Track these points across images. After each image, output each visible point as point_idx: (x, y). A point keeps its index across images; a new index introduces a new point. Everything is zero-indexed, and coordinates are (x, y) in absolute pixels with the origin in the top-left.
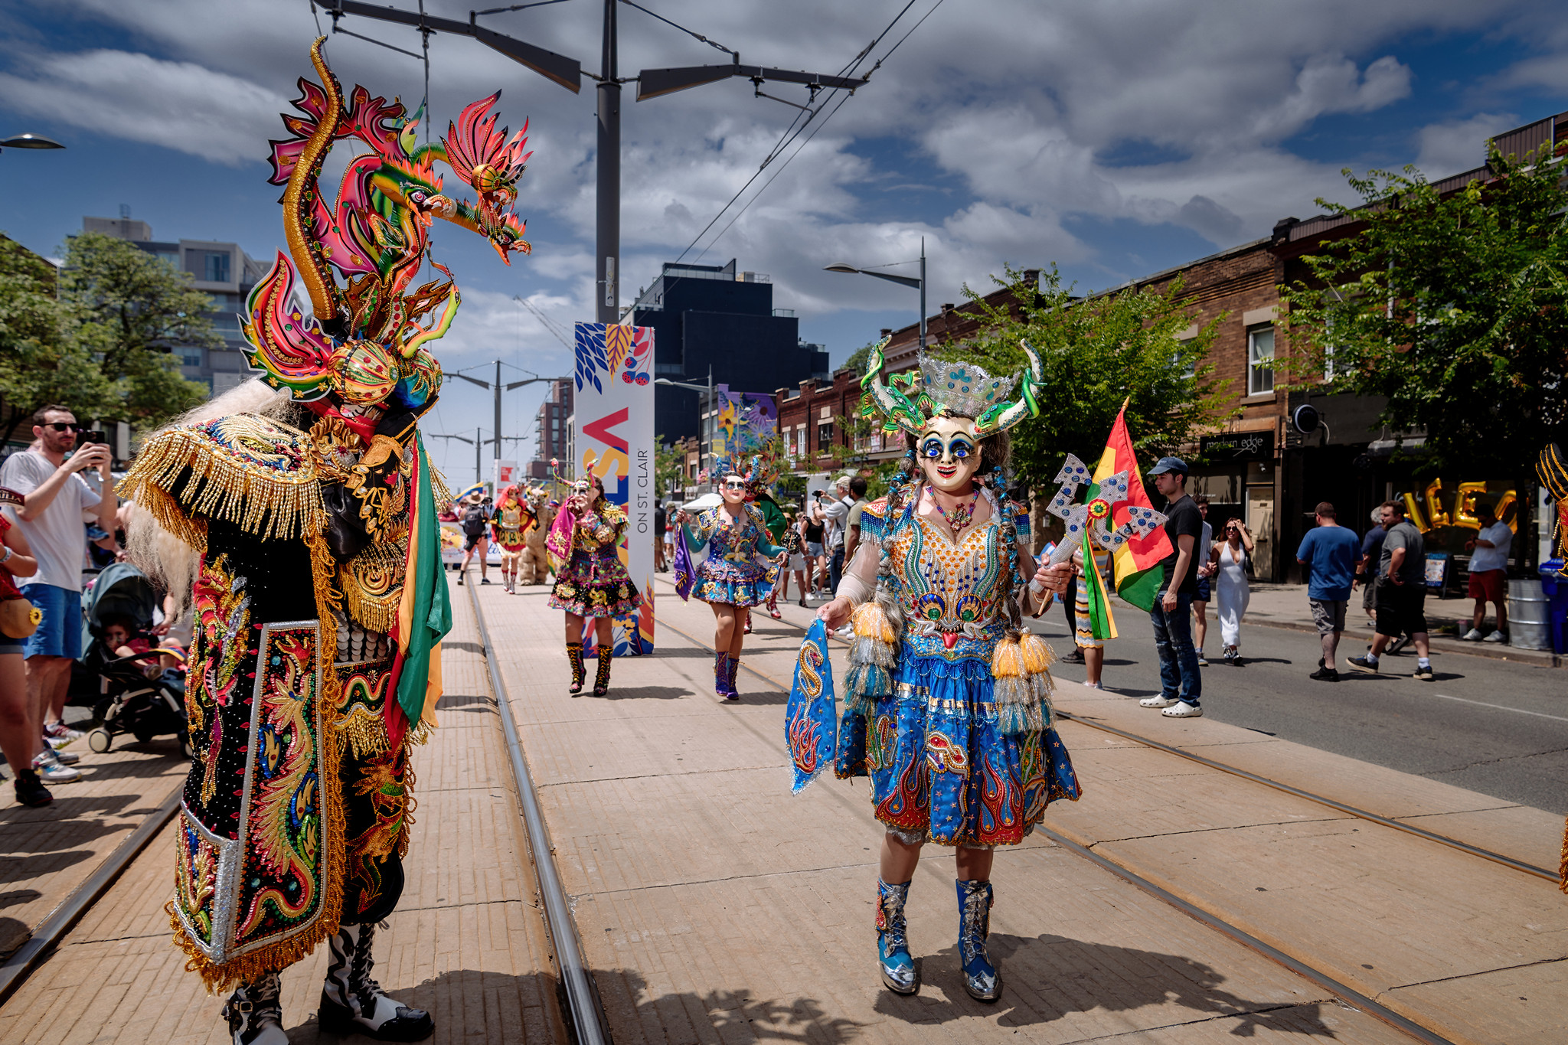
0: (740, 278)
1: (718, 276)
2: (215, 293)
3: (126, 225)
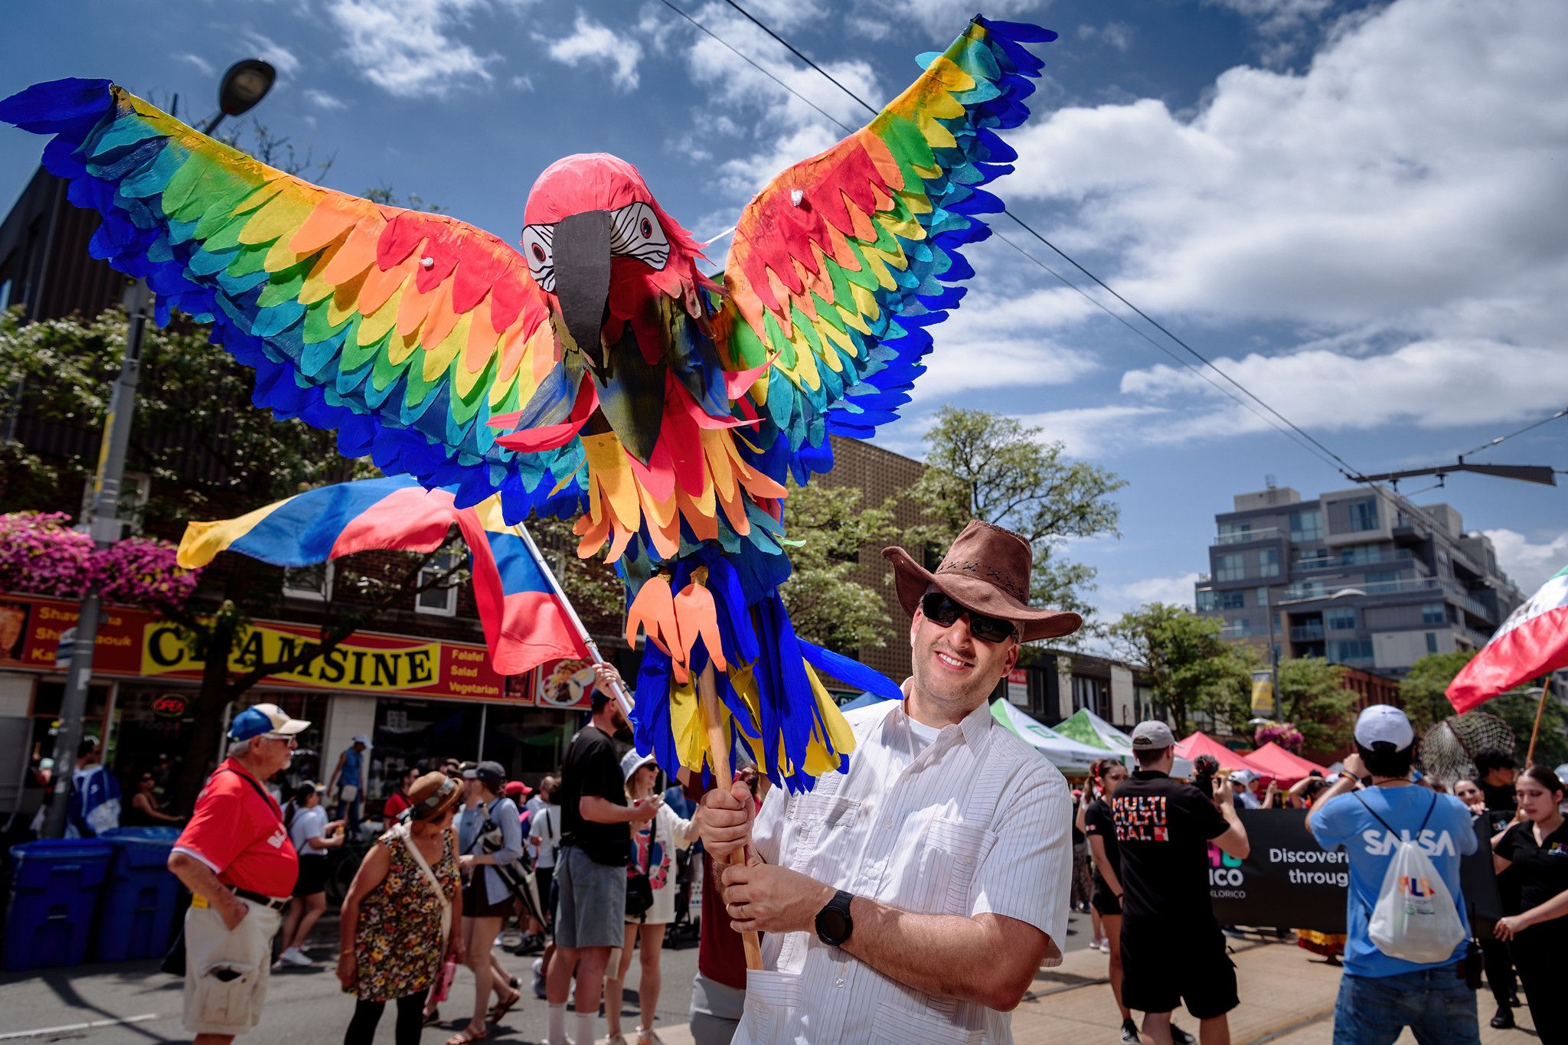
2: (1365, 544)
3: (1273, 493)
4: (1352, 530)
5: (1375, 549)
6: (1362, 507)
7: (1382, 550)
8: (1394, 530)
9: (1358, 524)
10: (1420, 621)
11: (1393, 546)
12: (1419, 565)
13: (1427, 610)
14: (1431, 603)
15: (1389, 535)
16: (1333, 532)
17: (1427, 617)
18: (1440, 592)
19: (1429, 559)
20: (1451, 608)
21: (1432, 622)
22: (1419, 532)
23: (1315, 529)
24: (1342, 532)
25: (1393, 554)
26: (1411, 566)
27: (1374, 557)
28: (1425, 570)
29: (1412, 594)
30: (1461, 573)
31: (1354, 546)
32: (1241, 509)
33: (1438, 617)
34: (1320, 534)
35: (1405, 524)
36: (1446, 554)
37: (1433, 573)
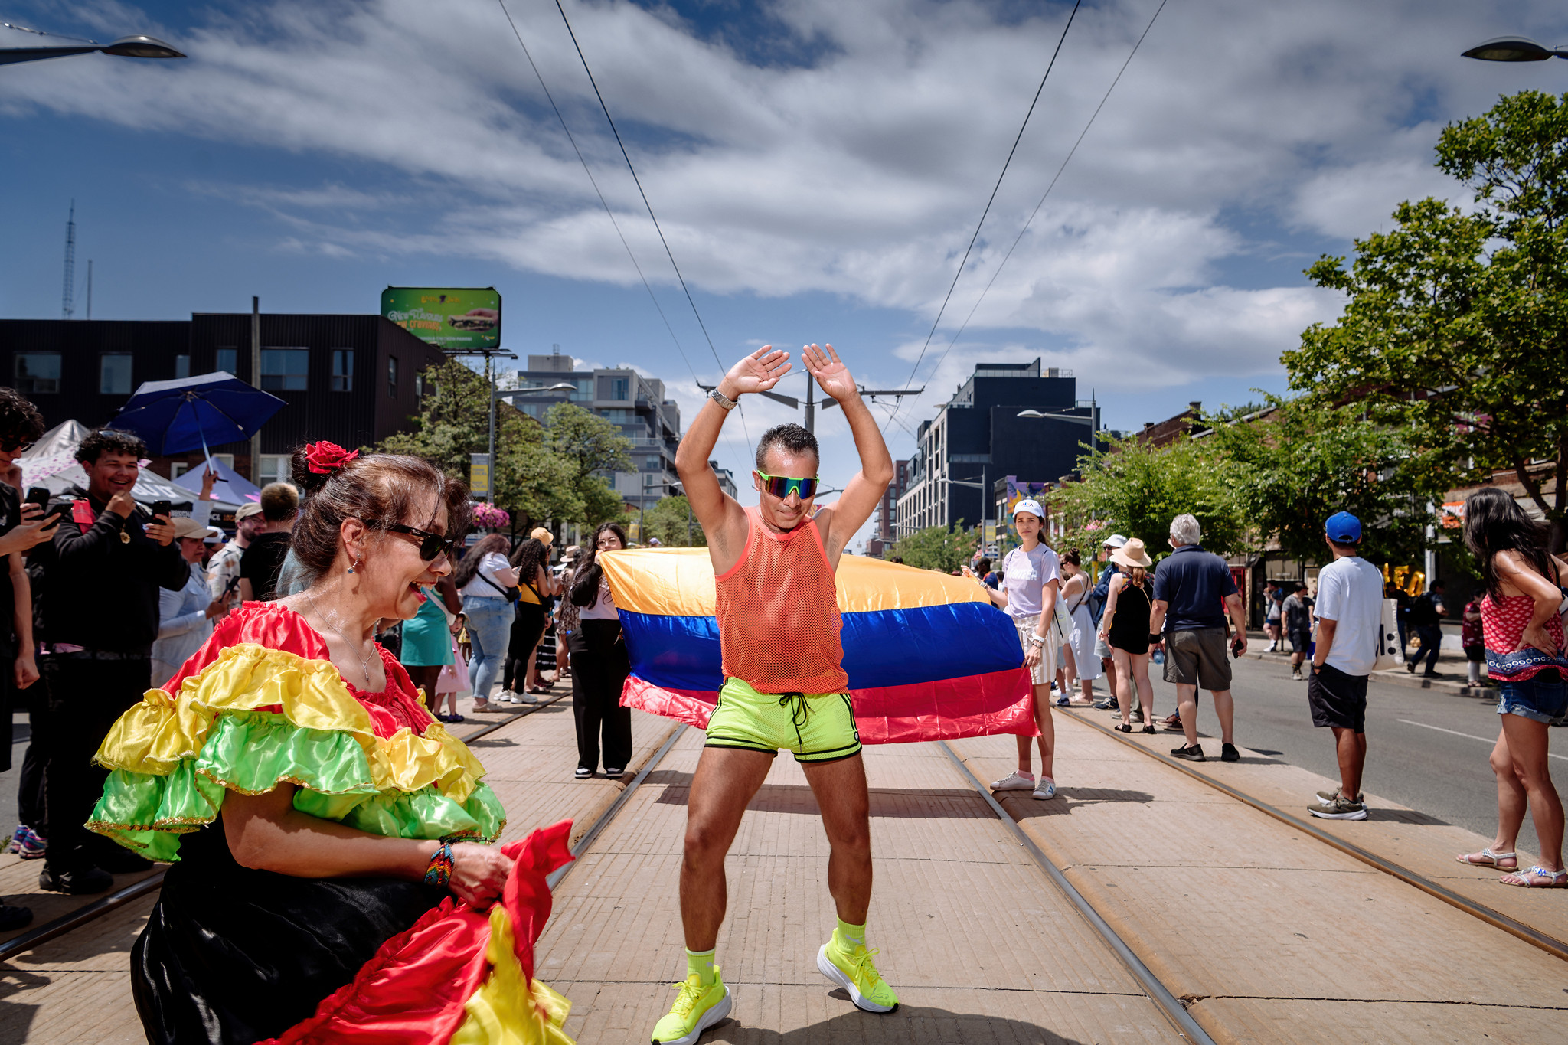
0: (1043, 373)
1: (1023, 373)
2: (618, 409)
3: (557, 359)
4: (611, 399)
5: (622, 413)
6: (619, 383)
7: (627, 415)
8: (635, 401)
9: (615, 395)
10: (645, 466)
11: (634, 412)
12: (648, 429)
13: (649, 459)
14: (653, 455)
15: (633, 405)
16: (599, 398)
17: (649, 464)
18: (659, 448)
19: (652, 424)
20: (662, 458)
21: (651, 468)
22: (650, 405)
23: (587, 393)
24: (606, 399)
25: (633, 419)
26: (644, 429)
27: (622, 418)
28: (650, 431)
29: (642, 448)
30: (665, 432)
31: (610, 409)
32: (532, 370)
33: (655, 464)
34: (591, 398)
35: (641, 399)
36: (661, 420)
37: (652, 435)
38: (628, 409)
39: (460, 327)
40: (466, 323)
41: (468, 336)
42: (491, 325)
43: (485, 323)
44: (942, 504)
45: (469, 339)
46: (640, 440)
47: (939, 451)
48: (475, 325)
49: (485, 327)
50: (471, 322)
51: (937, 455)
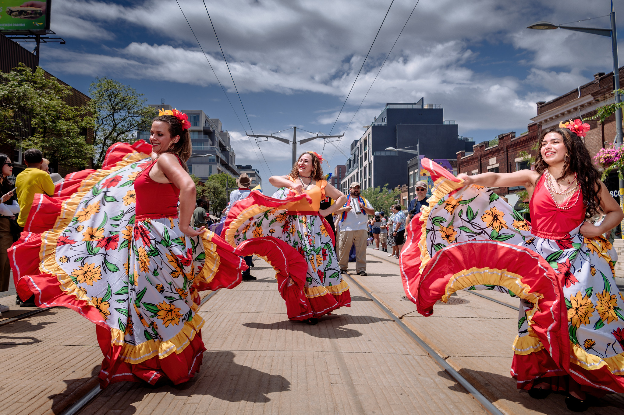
0: (426, 107)
1: (415, 107)
2: (193, 131)
5: (196, 133)
6: (194, 117)
7: (199, 134)
8: (203, 127)
10: (208, 161)
11: (202, 133)
12: (210, 141)
15: (202, 129)
17: (210, 160)
18: (216, 152)
19: (213, 140)
20: (218, 157)
21: (211, 163)
22: (211, 130)
25: (202, 136)
26: (208, 141)
28: (211, 143)
30: (221, 145)
33: (213, 160)
35: (207, 126)
36: (217, 138)
37: (213, 145)
38: (199, 131)
39: (15, 16)
40: (21, 13)
41: (22, 23)
42: (40, 14)
43: (35, 12)
44: (370, 179)
45: (24, 25)
46: (207, 146)
47: (367, 150)
48: (28, 14)
49: (35, 15)
50: (25, 12)
51: (366, 154)
